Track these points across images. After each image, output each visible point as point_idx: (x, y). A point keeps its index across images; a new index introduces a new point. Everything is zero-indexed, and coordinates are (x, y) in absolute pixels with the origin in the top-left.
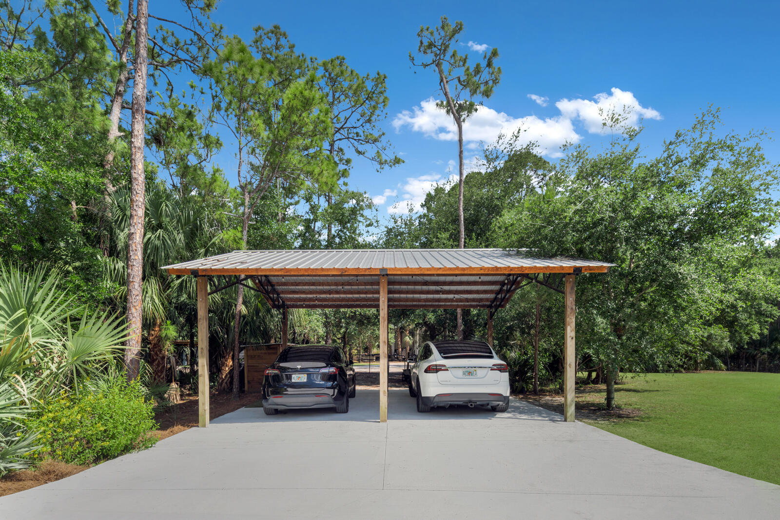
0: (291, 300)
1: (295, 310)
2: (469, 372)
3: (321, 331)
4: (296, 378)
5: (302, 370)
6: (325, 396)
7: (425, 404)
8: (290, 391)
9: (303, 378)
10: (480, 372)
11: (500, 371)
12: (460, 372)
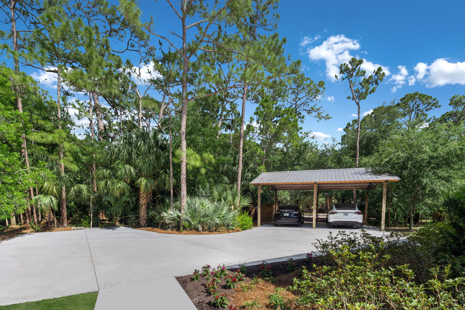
0: (279, 187)
1: (279, 191)
2: (346, 214)
3: (289, 199)
4: (285, 215)
5: (287, 212)
6: (295, 221)
7: (330, 225)
8: (282, 218)
9: (288, 215)
10: (350, 214)
11: (358, 214)
12: (342, 214)
